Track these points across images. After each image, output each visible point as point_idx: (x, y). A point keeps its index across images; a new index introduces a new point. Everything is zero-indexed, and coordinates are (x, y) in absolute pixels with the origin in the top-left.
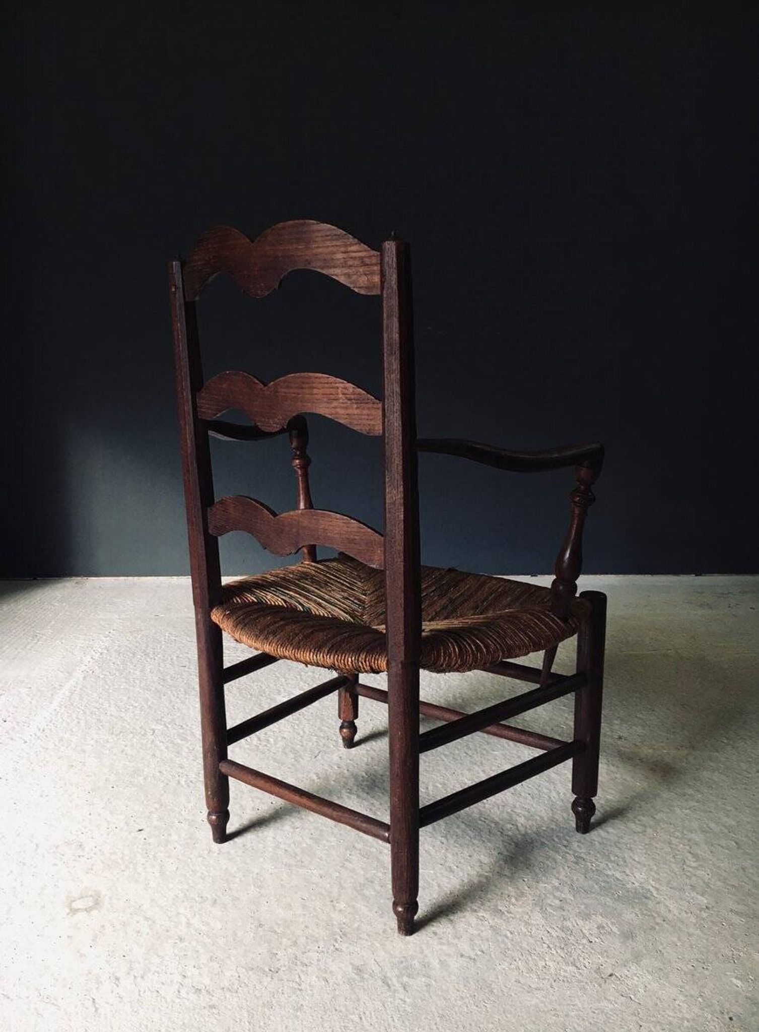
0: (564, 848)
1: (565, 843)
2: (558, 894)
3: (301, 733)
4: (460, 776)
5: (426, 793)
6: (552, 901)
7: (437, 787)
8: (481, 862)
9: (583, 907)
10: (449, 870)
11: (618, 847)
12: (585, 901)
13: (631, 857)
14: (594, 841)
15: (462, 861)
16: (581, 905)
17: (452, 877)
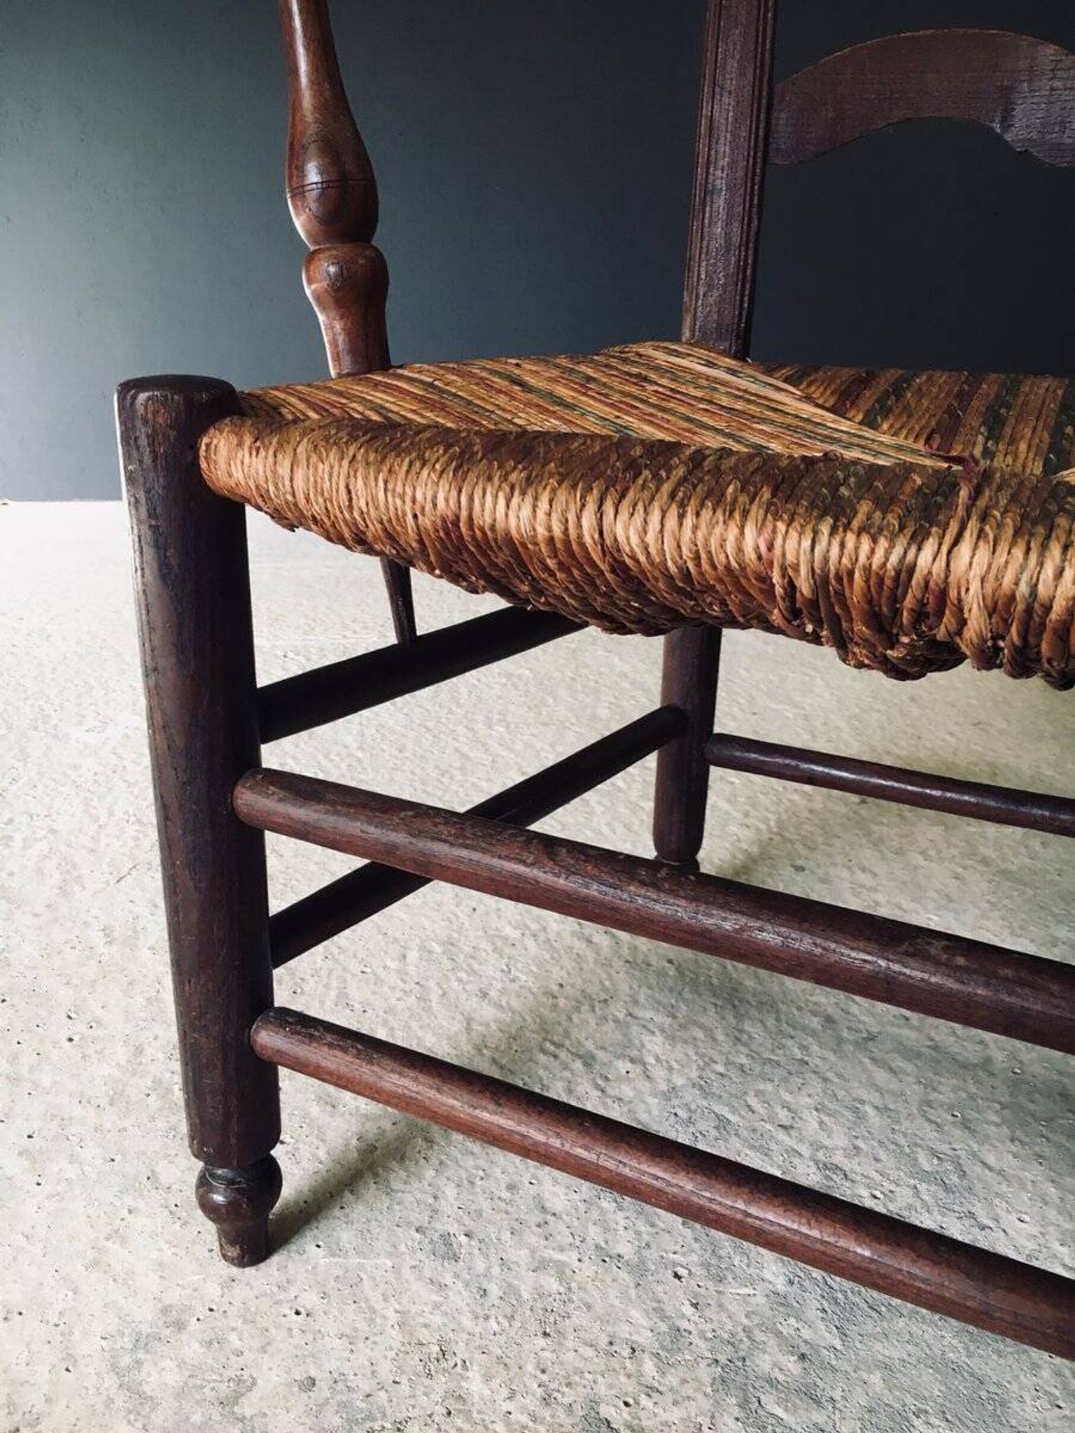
0: (781, 1136)
1: (783, 1116)
2: (788, 1326)
3: (103, 820)
4: (493, 916)
5: (398, 971)
6: (776, 1365)
7: (430, 952)
8: (543, 1209)
9: (876, 1379)
10: (441, 1249)
11: (930, 1121)
12: (883, 1350)
13: (974, 1155)
14: (862, 1102)
15: (486, 1206)
16: (870, 1372)
17: (448, 1279)
